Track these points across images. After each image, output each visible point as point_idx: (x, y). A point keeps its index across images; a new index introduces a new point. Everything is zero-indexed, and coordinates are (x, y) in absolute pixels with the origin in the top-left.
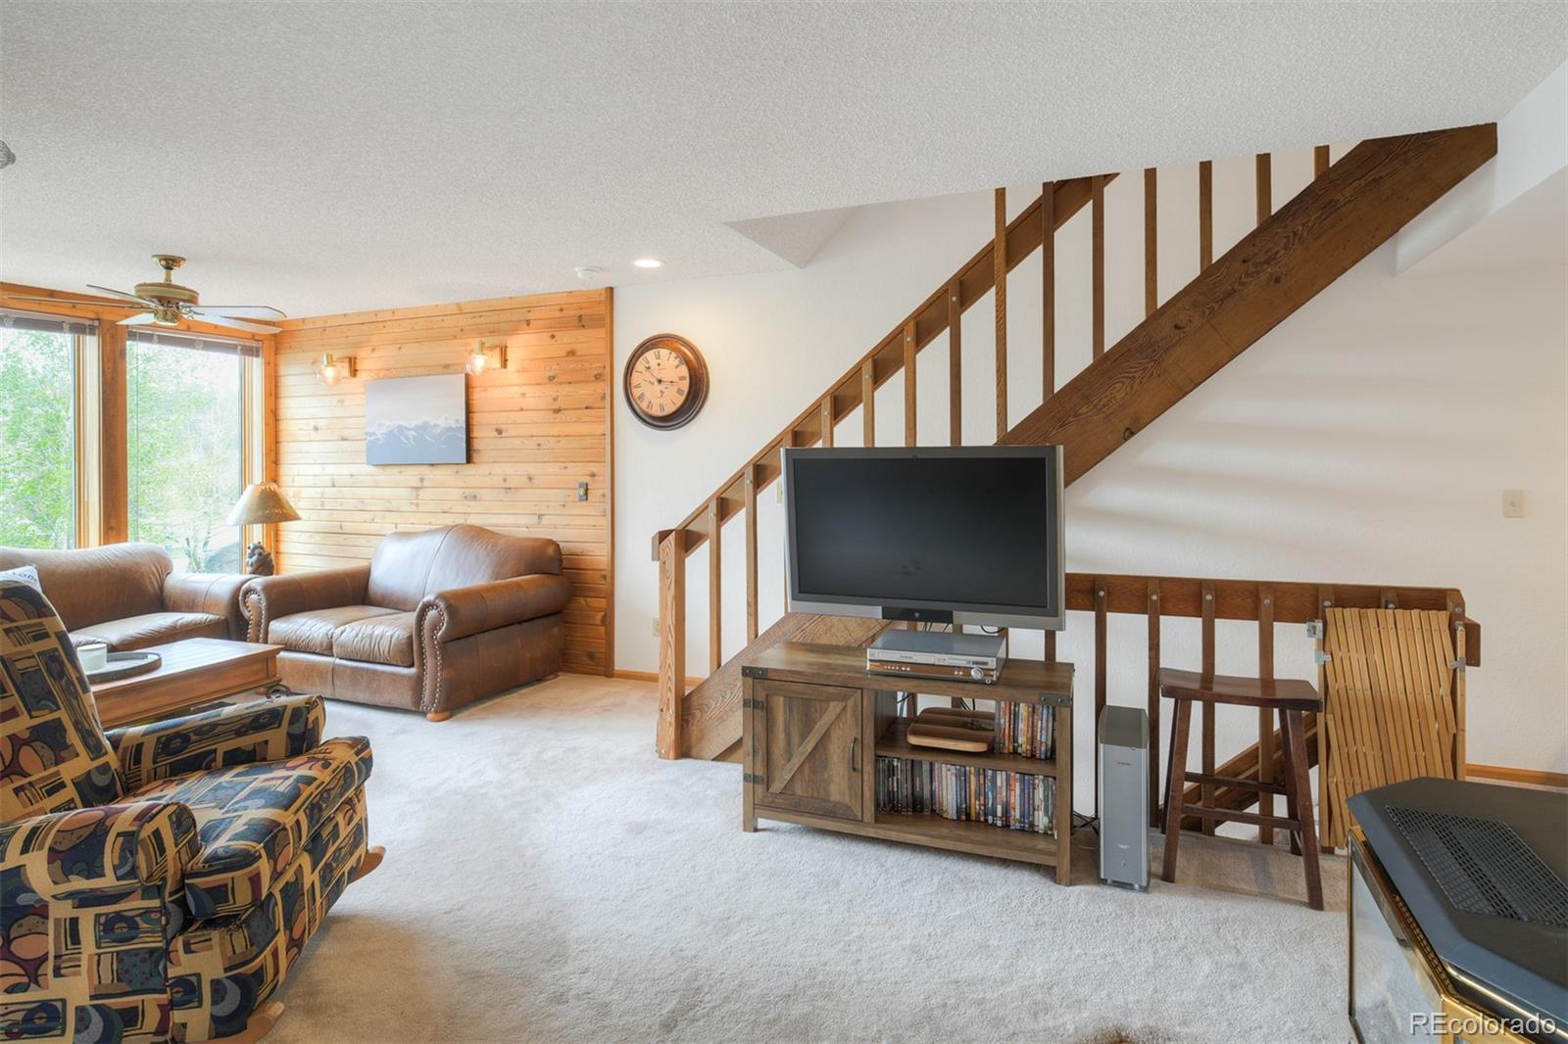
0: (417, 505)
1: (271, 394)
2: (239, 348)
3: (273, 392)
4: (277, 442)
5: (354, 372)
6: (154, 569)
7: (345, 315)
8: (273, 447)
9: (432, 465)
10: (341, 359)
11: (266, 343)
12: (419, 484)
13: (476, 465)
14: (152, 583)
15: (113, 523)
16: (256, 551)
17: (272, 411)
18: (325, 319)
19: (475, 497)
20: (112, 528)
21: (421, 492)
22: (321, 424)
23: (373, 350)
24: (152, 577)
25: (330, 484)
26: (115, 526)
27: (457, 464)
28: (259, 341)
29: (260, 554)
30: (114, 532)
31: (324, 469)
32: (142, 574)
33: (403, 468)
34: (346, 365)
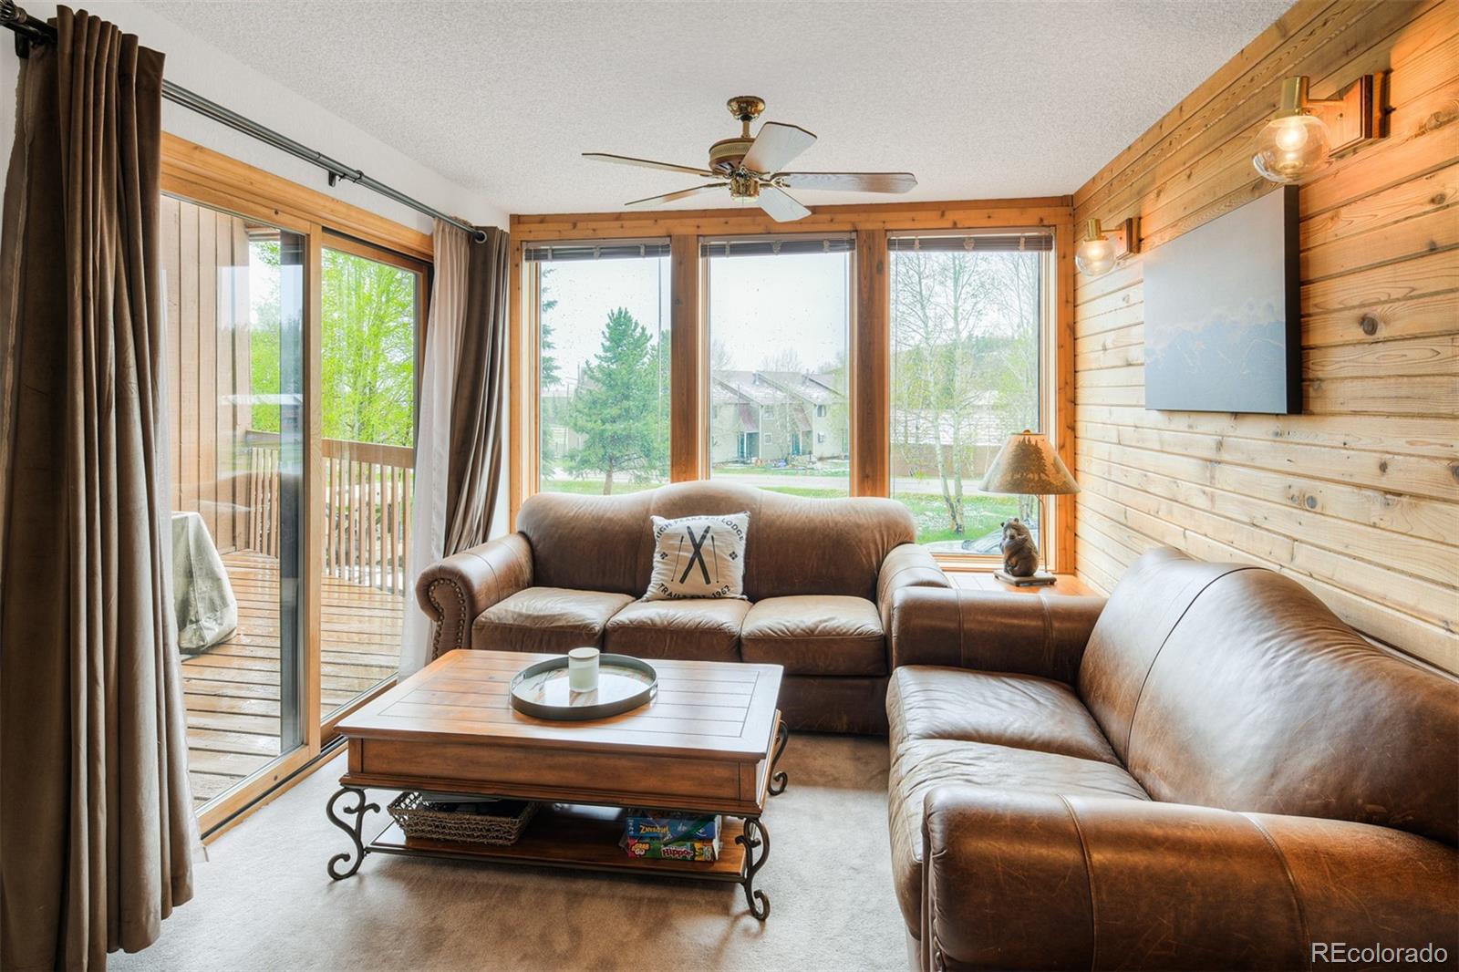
0: (1212, 498)
1: (1067, 302)
2: (1022, 240)
3: (1071, 299)
4: (1075, 372)
5: (1135, 244)
6: (878, 536)
7: (1129, 148)
8: (1070, 380)
9: (1236, 414)
10: (1120, 228)
11: (1061, 228)
12: (1212, 455)
13: (1313, 418)
14: (869, 554)
15: (868, 470)
16: (1008, 533)
17: (1068, 326)
18: (1109, 168)
19: (1312, 502)
20: (868, 476)
21: (1218, 468)
22: (1109, 339)
23: (1158, 195)
24: (872, 546)
25: (1116, 441)
26: (870, 474)
27: (1277, 415)
28: (1049, 226)
29: (1012, 537)
30: (870, 482)
31: (1110, 414)
32: (860, 541)
33: (1193, 419)
34: (1124, 234)
